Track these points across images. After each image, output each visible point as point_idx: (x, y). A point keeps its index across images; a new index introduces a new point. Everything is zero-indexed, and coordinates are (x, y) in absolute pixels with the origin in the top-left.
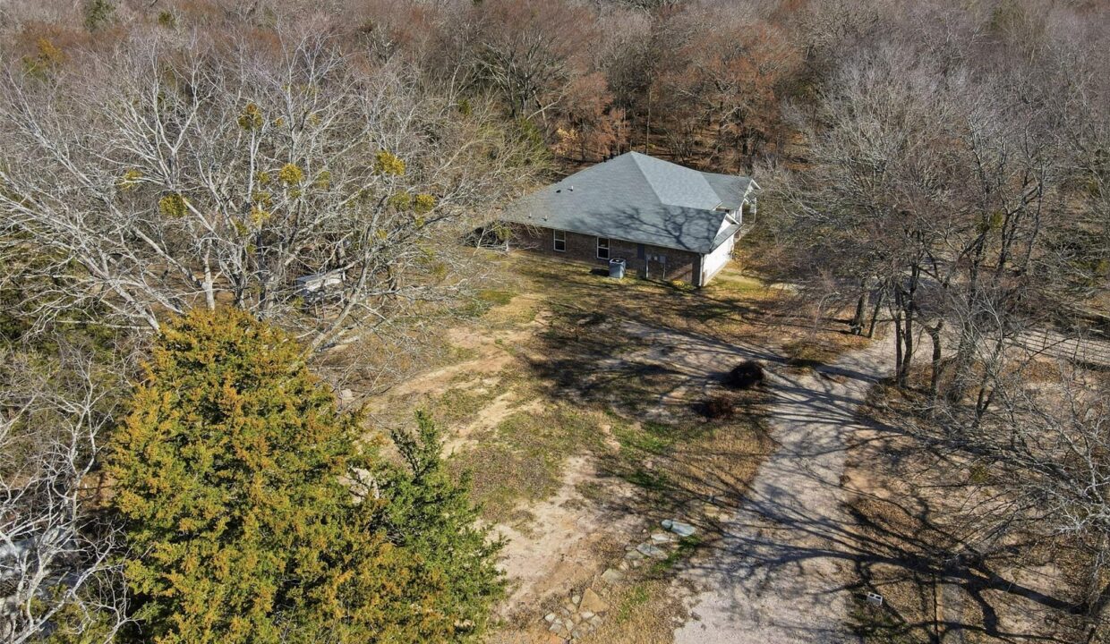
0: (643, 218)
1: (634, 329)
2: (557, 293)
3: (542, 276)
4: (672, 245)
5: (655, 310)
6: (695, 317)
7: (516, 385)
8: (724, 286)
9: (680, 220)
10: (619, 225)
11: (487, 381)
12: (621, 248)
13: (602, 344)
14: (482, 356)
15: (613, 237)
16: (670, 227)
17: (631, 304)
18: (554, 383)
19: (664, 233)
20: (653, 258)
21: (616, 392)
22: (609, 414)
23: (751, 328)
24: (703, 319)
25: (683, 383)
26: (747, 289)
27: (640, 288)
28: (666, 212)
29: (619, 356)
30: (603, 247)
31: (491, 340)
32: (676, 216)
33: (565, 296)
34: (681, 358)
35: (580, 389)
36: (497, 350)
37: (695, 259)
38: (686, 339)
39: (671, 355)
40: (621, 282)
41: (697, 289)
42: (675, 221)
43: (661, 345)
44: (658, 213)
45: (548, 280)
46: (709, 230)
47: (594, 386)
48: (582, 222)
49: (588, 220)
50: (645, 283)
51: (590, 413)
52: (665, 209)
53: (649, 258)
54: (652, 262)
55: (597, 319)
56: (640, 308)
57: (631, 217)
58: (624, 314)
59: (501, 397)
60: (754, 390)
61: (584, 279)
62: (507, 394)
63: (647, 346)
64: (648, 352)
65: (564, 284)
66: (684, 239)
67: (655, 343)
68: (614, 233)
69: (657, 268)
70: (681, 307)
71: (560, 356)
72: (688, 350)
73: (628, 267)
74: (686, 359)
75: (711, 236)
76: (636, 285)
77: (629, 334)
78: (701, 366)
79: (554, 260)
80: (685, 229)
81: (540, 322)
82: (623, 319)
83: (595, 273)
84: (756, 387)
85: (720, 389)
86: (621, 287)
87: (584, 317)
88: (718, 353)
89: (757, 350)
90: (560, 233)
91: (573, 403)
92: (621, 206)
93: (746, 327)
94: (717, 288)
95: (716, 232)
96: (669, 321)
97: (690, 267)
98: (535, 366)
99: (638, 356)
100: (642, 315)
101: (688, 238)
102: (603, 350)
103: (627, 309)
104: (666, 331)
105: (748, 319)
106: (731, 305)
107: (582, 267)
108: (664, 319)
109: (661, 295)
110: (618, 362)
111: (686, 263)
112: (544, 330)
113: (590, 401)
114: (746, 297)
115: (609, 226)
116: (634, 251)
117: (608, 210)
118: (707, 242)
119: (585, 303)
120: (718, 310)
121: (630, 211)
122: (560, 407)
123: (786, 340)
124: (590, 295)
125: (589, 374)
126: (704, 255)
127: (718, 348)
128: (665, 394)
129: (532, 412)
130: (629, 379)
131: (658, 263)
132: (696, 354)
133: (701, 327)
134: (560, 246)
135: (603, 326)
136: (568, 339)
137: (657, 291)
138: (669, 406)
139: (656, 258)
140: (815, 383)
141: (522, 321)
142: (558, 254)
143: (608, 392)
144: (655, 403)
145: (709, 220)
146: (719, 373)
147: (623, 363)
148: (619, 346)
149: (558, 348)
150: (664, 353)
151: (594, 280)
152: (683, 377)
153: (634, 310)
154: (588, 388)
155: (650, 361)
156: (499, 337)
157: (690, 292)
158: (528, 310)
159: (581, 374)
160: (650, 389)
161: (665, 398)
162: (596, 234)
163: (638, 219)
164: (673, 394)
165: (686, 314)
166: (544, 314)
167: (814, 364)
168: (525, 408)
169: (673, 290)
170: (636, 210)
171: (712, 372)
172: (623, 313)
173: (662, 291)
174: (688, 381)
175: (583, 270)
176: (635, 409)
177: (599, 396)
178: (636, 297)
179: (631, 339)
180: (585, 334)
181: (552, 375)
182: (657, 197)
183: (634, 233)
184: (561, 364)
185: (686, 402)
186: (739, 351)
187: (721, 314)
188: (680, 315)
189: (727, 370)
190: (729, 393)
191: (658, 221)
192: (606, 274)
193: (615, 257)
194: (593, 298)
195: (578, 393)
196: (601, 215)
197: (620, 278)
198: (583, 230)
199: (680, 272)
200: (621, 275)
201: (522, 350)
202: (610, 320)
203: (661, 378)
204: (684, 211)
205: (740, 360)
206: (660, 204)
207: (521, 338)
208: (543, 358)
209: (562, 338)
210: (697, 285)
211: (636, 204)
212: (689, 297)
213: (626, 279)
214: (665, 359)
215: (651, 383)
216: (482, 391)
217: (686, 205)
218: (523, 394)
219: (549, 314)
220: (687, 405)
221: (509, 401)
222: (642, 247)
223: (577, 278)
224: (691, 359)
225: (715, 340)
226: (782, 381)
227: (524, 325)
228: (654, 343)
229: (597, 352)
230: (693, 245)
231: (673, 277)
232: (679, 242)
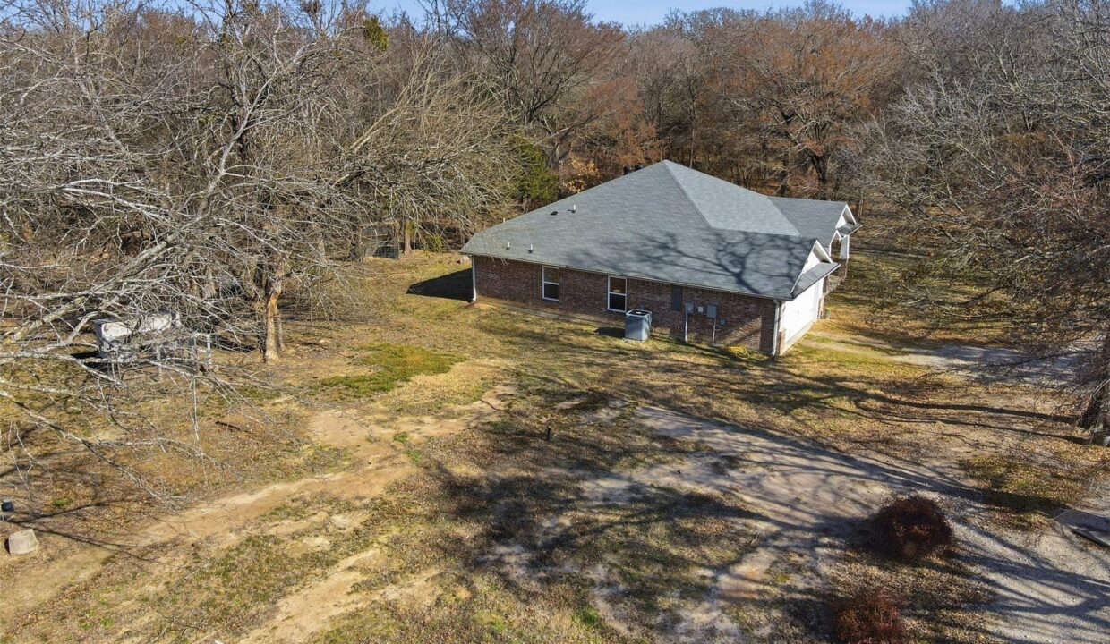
0: (682, 247)
1: (662, 421)
2: (537, 362)
3: (521, 335)
4: (728, 285)
5: (700, 390)
6: (771, 404)
7: (395, 531)
8: (815, 358)
9: (742, 250)
10: (644, 257)
11: (339, 519)
12: (645, 295)
13: (595, 447)
14: (357, 464)
15: (632, 274)
16: (725, 260)
17: (659, 380)
18: (479, 529)
19: (717, 269)
20: (695, 310)
21: (611, 558)
22: (588, 620)
23: (877, 426)
24: (787, 407)
25: (764, 541)
26: (855, 362)
27: (674, 356)
28: (720, 240)
29: (627, 473)
30: (617, 292)
31: (387, 433)
32: (734, 245)
33: (550, 364)
34: (754, 482)
35: (531, 547)
36: (390, 452)
37: (766, 309)
38: (761, 442)
39: (733, 473)
40: (643, 346)
41: (772, 360)
42: (734, 252)
43: (712, 453)
44: (704, 240)
45: (529, 341)
46: (790, 264)
47: (564, 541)
48: (587, 254)
49: (597, 251)
50: (683, 348)
51: (541, 615)
52: (717, 235)
53: (689, 308)
54: (694, 316)
55: (595, 400)
56: (674, 387)
57: (664, 246)
58: (645, 395)
59: (351, 561)
60: (931, 566)
61: (584, 340)
62: (367, 555)
63: (683, 453)
64: (687, 466)
65: (552, 347)
66: (749, 278)
67: (698, 451)
68: (638, 270)
69: (702, 325)
70: (744, 387)
71: (509, 470)
72: (766, 464)
73: (655, 324)
74: (765, 483)
75: (793, 273)
76: (668, 351)
77: (651, 429)
78: (798, 500)
79: (543, 314)
80: (749, 263)
81: (490, 405)
82: (643, 402)
83: (603, 332)
84: (935, 560)
85: (848, 560)
86: (644, 355)
87: (570, 397)
88: (830, 473)
89: (911, 470)
90: (553, 272)
91: (509, 584)
92: (647, 232)
93: (867, 425)
94: (803, 359)
95: (802, 267)
96: (725, 411)
97: (758, 323)
98: (454, 488)
99: (665, 475)
100: (676, 397)
101: (756, 276)
102: (595, 461)
103: (651, 387)
104: (721, 425)
105: (866, 409)
106: (833, 385)
107: (587, 323)
108: (716, 405)
109: (709, 367)
110: (624, 485)
111: (752, 317)
112: (494, 419)
113: (547, 581)
114: (856, 373)
115: (629, 259)
116: (666, 298)
117: (629, 236)
118: (788, 283)
119: (579, 376)
120: (810, 393)
121: (662, 239)
122: (474, 593)
123: (961, 451)
124: (590, 364)
125: (559, 512)
126: (780, 303)
127: (827, 463)
128: (724, 567)
129: (403, 606)
130: (644, 526)
131: (704, 316)
132: (784, 474)
133: (785, 421)
134: (552, 291)
135: (604, 414)
136: (533, 435)
137: (703, 361)
138: (735, 602)
139: (701, 309)
140: (1076, 555)
141: (457, 402)
142: (549, 305)
143: (594, 556)
144: (699, 592)
145: (790, 249)
146: (839, 519)
147: (635, 488)
148: (628, 452)
149: (510, 452)
150: (718, 470)
151: (602, 343)
152: (762, 526)
153: (664, 389)
154: (550, 547)
155: (687, 486)
156: (404, 428)
157: (758, 363)
158: (476, 383)
159: (544, 511)
160: (688, 553)
161: (725, 580)
162: (606, 270)
163: (674, 250)
164: (742, 569)
165: (754, 397)
166: (500, 389)
167: (1052, 508)
168: (392, 593)
169: (730, 361)
170: (672, 236)
171: (826, 517)
172: (643, 392)
173: (712, 361)
174: (775, 536)
175: (585, 328)
176: (651, 608)
177: (569, 566)
178: (668, 369)
179: (653, 439)
180: (566, 427)
181: (483, 511)
182: (703, 218)
183: (669, 269)
184: (507, 487)
185: (775, 591)
186: (873, 471)
187: (817, 400)
188: (743, 400)
189: (856, 512)
190: (874, 571)
191: (708, 252)
192: (620, 334)
193: (636, 307)
194: (595, 368)
195: (526, 556)
196: (617, 244)
197: (642, 339)
198: (588, 266)
199: (740, 333)
200: (644, 335)
201: (438, 455)
202: (618, 403)
203: (713, 525)
204: (749, 238)
205: (878, 492)
206: (709, 228)
207: (445, 431)
208: (475, 472)
209: (522, 432)
210: (768, 353)
211: (671, 229)
212: (757, 372)
213: (652, 342)
214: (722, 482)
215: (692, 539)
216: (320, 542)
217: (752, 228)
218: (402, 555)
219: (509, 390)
220: (779, 603)
221: (365, 571)
222: (678, 291)
223: (575, 339)
224: (774, 483)
225: (817, 447)
226: (993, 547)
227: (458, 408)
228: (697, 449)
229: (583, 464)
230: (766, 288)
231: (729, 341)
232: (741, 282)
